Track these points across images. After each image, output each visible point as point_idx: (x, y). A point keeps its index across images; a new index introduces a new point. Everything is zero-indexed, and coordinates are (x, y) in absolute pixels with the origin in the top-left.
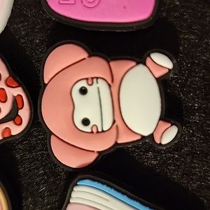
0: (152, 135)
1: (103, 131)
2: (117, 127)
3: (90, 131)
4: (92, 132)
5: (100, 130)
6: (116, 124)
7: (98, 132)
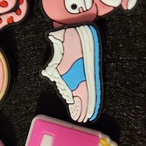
0: (121, 5)
1: (87, 10)
2: (96, 4)
3: (78, 12)
4: (80, 13)
5: (85, 10)
6: (94, 3)
7: (84, 12)
